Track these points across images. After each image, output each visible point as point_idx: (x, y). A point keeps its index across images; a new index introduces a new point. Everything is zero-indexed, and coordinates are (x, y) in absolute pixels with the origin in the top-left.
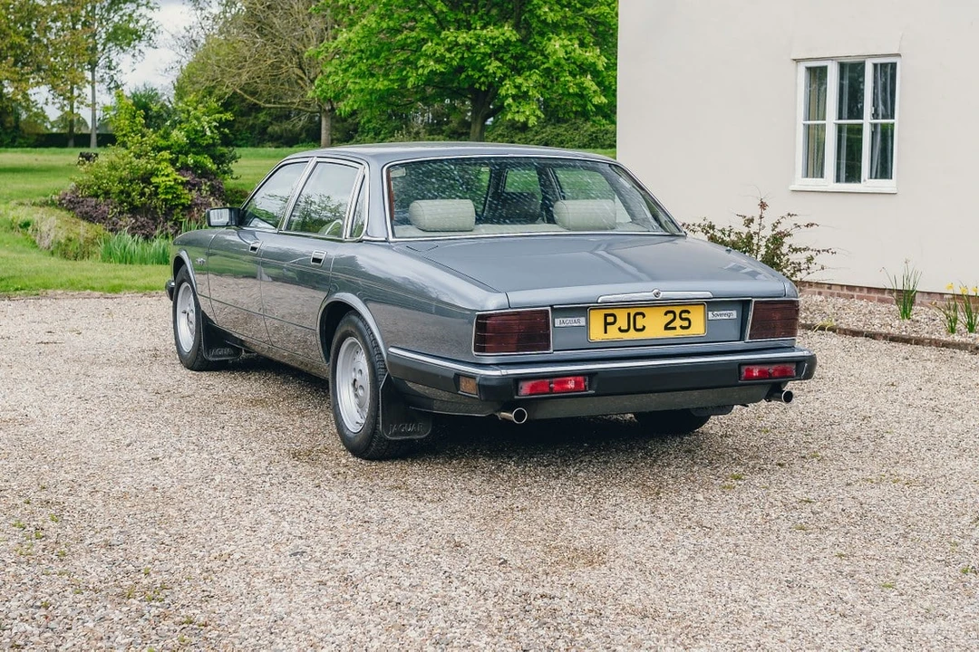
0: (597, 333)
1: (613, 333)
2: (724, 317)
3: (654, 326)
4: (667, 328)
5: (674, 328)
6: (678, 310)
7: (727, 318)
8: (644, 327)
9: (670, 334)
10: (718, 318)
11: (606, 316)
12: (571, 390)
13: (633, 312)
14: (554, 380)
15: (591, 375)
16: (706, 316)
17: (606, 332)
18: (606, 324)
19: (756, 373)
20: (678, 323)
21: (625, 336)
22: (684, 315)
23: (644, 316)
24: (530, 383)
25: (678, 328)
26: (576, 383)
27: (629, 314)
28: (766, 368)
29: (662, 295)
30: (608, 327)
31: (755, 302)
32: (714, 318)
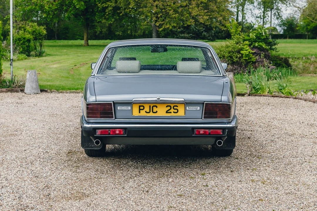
0: (136, 112)
1: (143, 113)
2: (194, 109)
3: (161, 111)
4: (167, 112)
5: (171, 113)
6: (172, 106)
8: (157, 112)
9: (169, 115)
10: (191, 109)
11: (140, 106)
12: (117, 134)
13: (152, 105)
14: (111, 130)
15: (125, 129)
16: (185, 108)
17: (140, 112)
18: (140, 110)
19: (201, 132)
20: (172, 110)
21: (148, 115)
22: (175, 108)
23: (157, 107)
24: (100, 130)
25: (172, 112)
26: (119, 131)
27: (150, 106)
28: (207, 130)
29: (161, 99)
30: (141, 111)
31: (206, 103)
32: (189, 109)
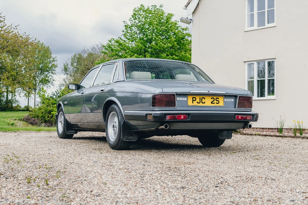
0: (190, 103)
1: (195, 103)
2: (229, 101)
3: (208, 102)
4: (212, 103)
5: (214, 103)
6: (215, 98)
7: (230, 101)
8: (205, 102)
9: (213, 105)
10: (228, 101)
11: (193, 98)
12: (182, 119)
14: (177, 115)
15: (188, 114)
16: (224, 100)
17: (193, 103)
18: (193, 100)
19: (240, 118)
20: (215, 102)
21: (199, 105)
22: (217, 99)
23: (205, 99)
24: (169, 116)
25: (215, 103)
26: (184, 117)
27: (200, 98)
28: (243, 116)
29: (211, 92)
31: (239, 96)
32: (226, 101)
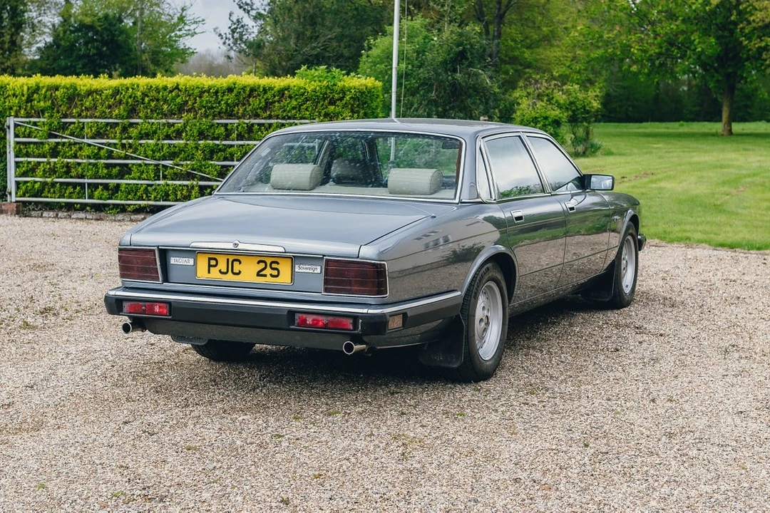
0: (202, 272)
1: (215, 274)
2: (309, 271)
3: (248, 272)
4: (259, 274)
5: (265, 276)
6: (268, 261)
7: (312, 271)
8: (240, 272)
9: (261, 280)
10: (303, 271)
11: (209, 259)
12: (155, 314)
13: (231, 258)
14: (147, 304)
16: (293, 268)
17: (209, 272)
18: (210, 266)
19: (310, 321)
20: (268, 271)
21: (225, 278)
22: (274, 266)
23: (240, 263)
24: (129, 303)
25: (268, 275)
26: (160, 307)
27: (228, 260)
28: (320, 318)
29: (241, 246)
30: (211, 268)
31: (326, 260)
32: (301, 271)
